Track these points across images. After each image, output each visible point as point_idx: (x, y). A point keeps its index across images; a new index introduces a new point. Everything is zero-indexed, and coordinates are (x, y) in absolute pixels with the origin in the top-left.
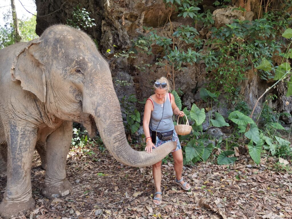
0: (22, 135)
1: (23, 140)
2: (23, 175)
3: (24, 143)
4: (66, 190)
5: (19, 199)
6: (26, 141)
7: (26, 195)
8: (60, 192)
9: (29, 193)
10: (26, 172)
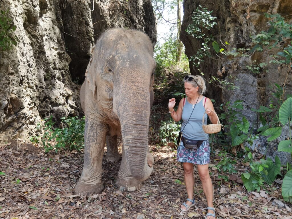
0: (90, 127)
1: (91, 132)
2: (91, 162)
3: (92, 134)
4: (132, 186)
5: (88, 181)
6: (94, 133)
7: (94, 180)
8: (127, 186)
9: (97, 179)
10: (93, 160)
